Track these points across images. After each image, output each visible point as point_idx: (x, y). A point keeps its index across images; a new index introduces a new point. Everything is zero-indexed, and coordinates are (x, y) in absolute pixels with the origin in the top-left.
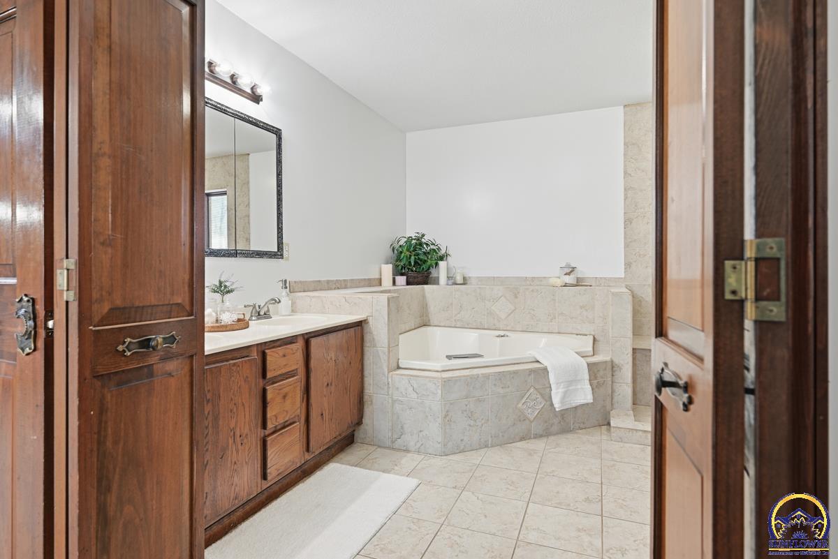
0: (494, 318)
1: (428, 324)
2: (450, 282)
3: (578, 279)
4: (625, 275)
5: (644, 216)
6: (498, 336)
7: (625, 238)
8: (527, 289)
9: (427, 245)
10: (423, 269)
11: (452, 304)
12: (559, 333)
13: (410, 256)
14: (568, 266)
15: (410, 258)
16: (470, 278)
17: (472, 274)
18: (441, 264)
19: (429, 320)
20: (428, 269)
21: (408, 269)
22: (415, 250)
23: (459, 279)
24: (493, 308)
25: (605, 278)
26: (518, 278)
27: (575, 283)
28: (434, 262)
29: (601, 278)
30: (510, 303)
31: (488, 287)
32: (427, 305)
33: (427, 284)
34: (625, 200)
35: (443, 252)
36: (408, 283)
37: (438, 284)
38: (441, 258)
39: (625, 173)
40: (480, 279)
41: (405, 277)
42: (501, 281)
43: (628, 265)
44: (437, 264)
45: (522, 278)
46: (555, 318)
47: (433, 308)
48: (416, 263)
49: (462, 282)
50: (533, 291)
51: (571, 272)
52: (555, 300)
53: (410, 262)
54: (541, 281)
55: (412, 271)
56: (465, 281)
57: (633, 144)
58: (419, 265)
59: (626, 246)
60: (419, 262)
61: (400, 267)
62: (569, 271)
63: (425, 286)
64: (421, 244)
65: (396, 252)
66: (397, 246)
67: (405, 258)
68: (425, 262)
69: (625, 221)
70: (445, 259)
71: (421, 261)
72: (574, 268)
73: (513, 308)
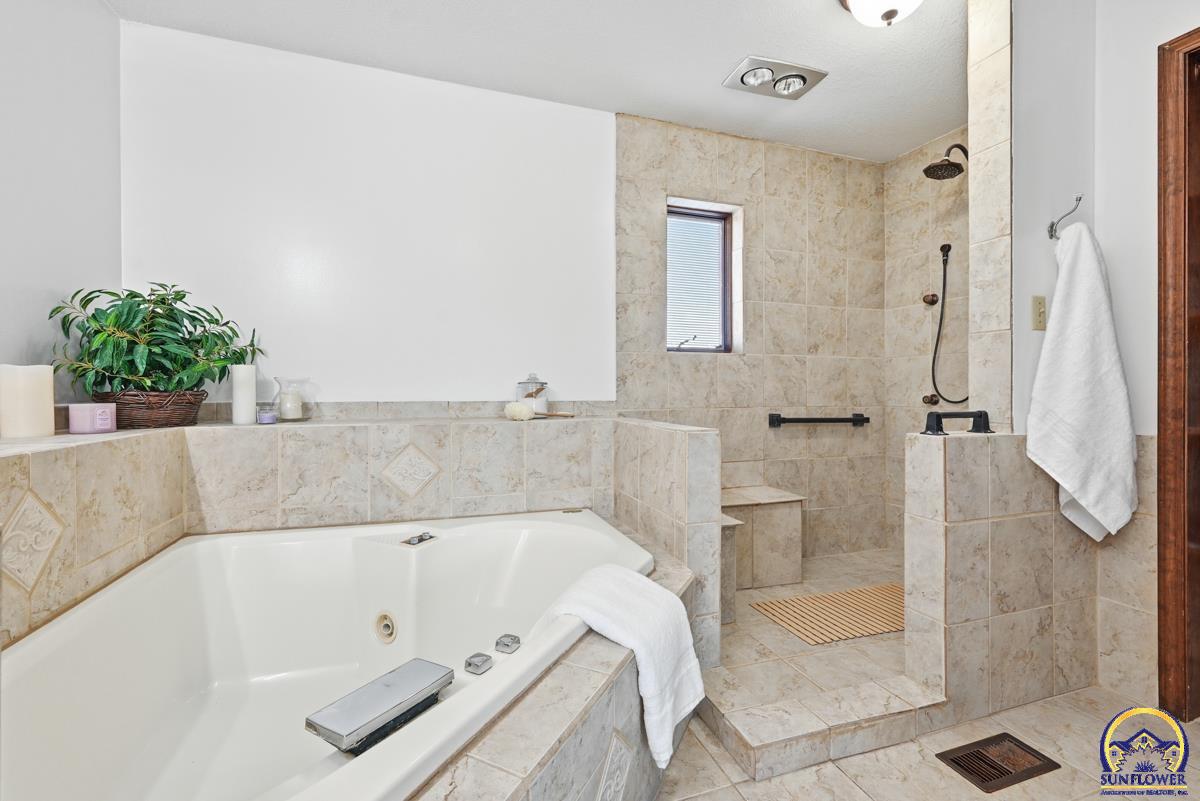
0: (388, 496)
1: (198, 529)
2: (267, 416)
3: (551, 405)
4: (618, 397)
5: (644, 302)
6: (409, 542)
7: (618, 335)
8: (466, 427)
9: (193, 319)
10: (180, 381)
11: (274, 472)
12: (529, 512)
13: (132, 344)
14: (532, 380)
15: (130, 351)
16: (317, 404)
17: (324, 395)
18: (239, 371)
19: (202, 520)
20: (200, 382)
21: (126, 382)
22: (150, 328)
23: (291, 409)
24: (387, 473)
25: (587, 403)
26: (431, 404)
27: (546, 412)
28: (220, 364)
29: (581, 402)
30: (429, 458)
31: (375, 426)
32: (193, 480)
33: (193, 422)
34: (618, 270)
35: (241, 342)
36: (123, 423)
37: (229, 420)
38: (239, 358)
39: (619, 227)
40: (343, 408)
41: (113, 406)
42: (395, 411)
43: (621, 380)
44: (224, 371)
45: (440, 404)
46: (522, 484)
47: (213, 488)
48: (154, 366)
49: (299, 415)
50: (477, 430)
51: (539, 391)
52: (521, 447)
53: (132, 363)
54: (479, 409)
55: (143, 388)
56: (307, 413)
57: (629, 181)
58: (165, 370)
59: (620, 347)
60: (168, 364)
61: (91, 376)
62: (533, 389)
63: (188, 430)
64: (173, 316)
65: (76, 332)
66: (80, 315)
67: (109, 350)
68: (187, 363)
69: (617, 308)
70: (249, 358)
71: (174, 359)
72: (543, 384)
73: (433, 470)
